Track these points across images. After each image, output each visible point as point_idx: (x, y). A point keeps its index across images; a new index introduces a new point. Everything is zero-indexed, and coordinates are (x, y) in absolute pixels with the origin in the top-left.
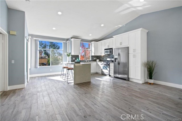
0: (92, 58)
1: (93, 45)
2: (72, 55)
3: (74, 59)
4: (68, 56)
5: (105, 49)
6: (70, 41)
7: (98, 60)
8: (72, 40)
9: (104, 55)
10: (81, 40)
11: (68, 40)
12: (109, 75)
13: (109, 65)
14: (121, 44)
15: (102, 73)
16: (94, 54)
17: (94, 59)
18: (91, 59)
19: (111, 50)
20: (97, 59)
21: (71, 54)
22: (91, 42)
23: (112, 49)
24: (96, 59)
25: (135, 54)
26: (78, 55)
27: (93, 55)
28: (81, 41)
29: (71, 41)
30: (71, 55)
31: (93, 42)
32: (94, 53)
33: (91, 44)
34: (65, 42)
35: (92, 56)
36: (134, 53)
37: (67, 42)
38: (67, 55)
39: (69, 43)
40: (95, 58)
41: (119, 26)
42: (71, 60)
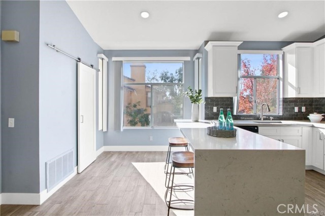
0: (284, 109)
1: (291, 58)
2: (209, 96)
3: (215, 109)
4: (195, 100)
6: (202, 53)
10: (239, 43)
11: (197, 51)
16: (299, 93)
17: (296, 109)
18: (279, 112)
20: (310, 112)
21: (203, 95)
22: (280, 49)
24: (303, 109)
26: (231, 99)
27: (292, 94)
28: (240, 48)
29: (206, 53)
30: (207, 99)
32: (298, 90)
33: (281, 56)
34: (188, 59)
35: (286, 101)
38: (192, 97)
39: (200, 60)
40: (300, 109)
42: (206, 114)
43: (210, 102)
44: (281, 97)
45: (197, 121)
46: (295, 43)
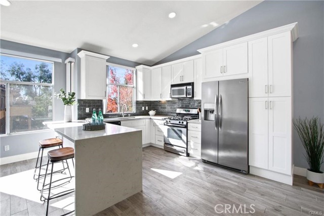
0: (137, 108)
1: (140, 74)
2: (82, 98)
3: (87, 110)
4: (68, 102)
5: (173, 86)
6: (74, 58)
7: (152, 112)
8: (82, 54)
9: (170, 99)
10: (108, 57)
11: (69, 55)
12: (185, 155)
13: (186, 127)
14: (224, 70)
15: (164, 146)
16: (144, 98)
17: (143, 108)
18: (134, 110)
19: (191, 87)
20: (150, 110)
21: (76, 97)
22: (134, 67)
23: (192, 84)
24: (147, 108)
25: (270, 99)
27: (141, 99)
28: (108, 61)
29: (79, 59)
30: (79, 101)
31: (141, 66)
32: (144, 95)
33: (135, 72)
34: (60, 60)
35: (138, 103)
36: (267, 95)
37: (67, 61)
38: (64, 99)
39: (73, 64)
40: (145, 108)
41: (212, 26)
42: (79, 115)
43: (83, 104)
44: (135, 100)
45: (70, 121)
46: (142, 65)
